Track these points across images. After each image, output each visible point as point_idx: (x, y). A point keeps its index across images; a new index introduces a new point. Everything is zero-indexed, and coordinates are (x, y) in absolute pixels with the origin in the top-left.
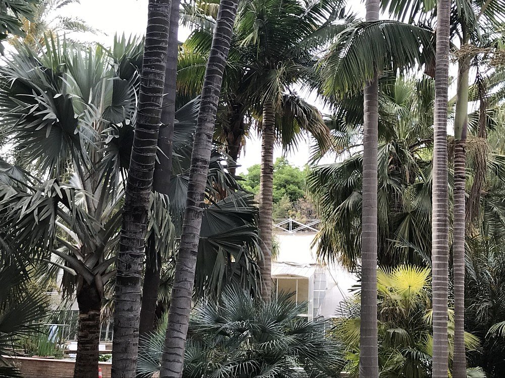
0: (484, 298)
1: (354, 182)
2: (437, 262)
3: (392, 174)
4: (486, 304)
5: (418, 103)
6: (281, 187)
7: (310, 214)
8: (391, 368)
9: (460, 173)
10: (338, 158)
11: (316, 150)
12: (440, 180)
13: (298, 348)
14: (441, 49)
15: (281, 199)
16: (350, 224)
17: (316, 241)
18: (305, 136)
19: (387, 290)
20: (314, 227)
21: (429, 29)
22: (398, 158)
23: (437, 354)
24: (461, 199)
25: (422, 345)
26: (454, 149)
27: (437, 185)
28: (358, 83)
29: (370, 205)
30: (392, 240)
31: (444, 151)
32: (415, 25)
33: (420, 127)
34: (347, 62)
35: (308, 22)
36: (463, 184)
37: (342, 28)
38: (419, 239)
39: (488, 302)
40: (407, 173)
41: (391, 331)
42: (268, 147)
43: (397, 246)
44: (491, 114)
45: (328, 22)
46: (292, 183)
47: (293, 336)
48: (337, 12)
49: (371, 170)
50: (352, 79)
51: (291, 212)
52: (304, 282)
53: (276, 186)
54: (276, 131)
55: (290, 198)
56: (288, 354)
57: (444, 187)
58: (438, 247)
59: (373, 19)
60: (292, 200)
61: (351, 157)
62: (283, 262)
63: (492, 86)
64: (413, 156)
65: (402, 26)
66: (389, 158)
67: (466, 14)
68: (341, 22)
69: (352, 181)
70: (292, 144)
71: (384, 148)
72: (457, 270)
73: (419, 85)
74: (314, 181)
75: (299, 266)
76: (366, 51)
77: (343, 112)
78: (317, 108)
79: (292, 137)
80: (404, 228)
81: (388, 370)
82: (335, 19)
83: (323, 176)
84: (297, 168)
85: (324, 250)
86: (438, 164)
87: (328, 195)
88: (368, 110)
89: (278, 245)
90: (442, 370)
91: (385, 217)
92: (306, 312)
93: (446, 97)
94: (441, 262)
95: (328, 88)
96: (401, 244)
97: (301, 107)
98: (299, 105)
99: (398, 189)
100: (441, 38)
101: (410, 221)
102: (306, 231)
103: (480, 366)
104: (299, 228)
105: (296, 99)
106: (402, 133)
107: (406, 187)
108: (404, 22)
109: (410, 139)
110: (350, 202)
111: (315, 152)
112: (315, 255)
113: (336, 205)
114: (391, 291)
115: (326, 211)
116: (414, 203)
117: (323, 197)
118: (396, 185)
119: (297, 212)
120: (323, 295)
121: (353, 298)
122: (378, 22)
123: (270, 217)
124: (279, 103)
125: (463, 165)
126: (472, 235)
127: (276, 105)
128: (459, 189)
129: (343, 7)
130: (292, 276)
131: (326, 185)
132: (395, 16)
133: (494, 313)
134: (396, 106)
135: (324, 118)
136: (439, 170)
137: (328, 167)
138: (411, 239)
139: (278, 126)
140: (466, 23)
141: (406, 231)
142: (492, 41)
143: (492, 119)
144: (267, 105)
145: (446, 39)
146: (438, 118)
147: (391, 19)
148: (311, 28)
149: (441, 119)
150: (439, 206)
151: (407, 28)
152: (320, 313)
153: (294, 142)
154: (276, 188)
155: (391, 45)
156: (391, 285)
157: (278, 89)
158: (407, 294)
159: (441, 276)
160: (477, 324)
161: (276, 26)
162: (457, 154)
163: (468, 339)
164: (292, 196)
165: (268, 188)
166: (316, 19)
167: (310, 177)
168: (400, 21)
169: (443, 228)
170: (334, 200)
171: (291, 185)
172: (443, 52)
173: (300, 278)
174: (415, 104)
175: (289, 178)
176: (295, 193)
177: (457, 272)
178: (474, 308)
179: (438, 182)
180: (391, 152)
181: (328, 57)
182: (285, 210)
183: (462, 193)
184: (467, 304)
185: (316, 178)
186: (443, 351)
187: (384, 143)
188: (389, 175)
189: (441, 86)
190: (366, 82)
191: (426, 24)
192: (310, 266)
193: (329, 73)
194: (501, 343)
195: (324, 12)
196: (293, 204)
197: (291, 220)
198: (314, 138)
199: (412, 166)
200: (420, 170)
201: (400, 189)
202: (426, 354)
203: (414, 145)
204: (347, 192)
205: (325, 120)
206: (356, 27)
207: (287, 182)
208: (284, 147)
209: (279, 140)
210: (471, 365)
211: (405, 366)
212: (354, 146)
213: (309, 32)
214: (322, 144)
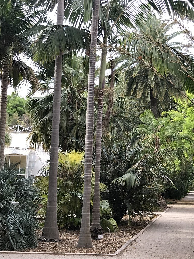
0: (110, 166)
1: (50, 107)
2: (87, 149)
3: (69, 104)
4: (111, 169)
5: (83, 68)
6: (14, 108)
7: (28, 122)
8: (64, 201)
9: (100, 105)
10: (42, 94)
11: (31, 90)
12: (91, 108)
13: (15, 193)
14: (93, 42)
15: (13, 114)
16: (47, 128)
17: (29, 137)
18: (25, 82)
19: (64, 162)
20: (30, 129)
21: (88, 32)
22: (72, 96)
23: (85, 194)
24: (101, 118)
25: (80, 189)
26: (98, 92)
27: (89, 110)
28: (52, 56)
29: (56, 120)
30: (68, 137)
31: (93, 94)
32: (82, 29)
33: (84, 81)
34: (46, 45)
35: (27, 23)
36: (102, 110)
37: (45, 27)
38: (81, 137)
39: (112, 168)
40: (77, 104)
41: (65, 183)
42: (4, 87)
43: (70, 140)
44: (117, 76)
45: (38, 23)
46: (20, 106)
47: (14, 187)
48: (43, 19)
49: (57, 102)
50: (48, 54)
51: (18, 121)
52: (24, 158)
53: (11, 107)
54: (10, 79)
55: (19, 114)
56: (11, 196)
57: (92, 112)
58: (88, 142)
59: (60, 24)
60: (19, 115)
61: (49, 94)
62: (13, 147)
63: (120, 62)
64: (79, 95)
65: (75, 29)
66: (68, 96)
67: (106, 26)
68: (45, 24)
69: (49, 106)
70: (18, 86)
71: (65, 91)
72: (97, 153)
73: (84, 60)
74: (30, 106)
75: (22, 149)
76: (56, 41)
77: (45, 71)
78: (32, 68)
79: (18, 82)
80: (74, 131)
81: (62, 202)
82: (42, 22)
83: (34, 104)
84: (22, 98)
85: (34, 142)
86: (90, 100)
87: (37, 113)
88: (57, 71)
89: (11, 139)
90: (87, 202)
91: (65, 125)
92: (24, 173)
93: (95, 67)
94: (89, 149)
95: (36, 58)
96: (72, 139)
97: (23, 67)
98: (22, 66)
99: (72, 111)
100: (93, 37)
101: (77, 128)
102: (27, 131)
103: (107, 200)
104: (23, 130)
105: (21, 62)
106: (74, 84)
107: (76, 111)
108: (76, 27)
109: (78, 87)
110: (47, 117)
111: (31, 91)
112: (29, 144)
113: (40, 119)
114: (66, 163)
115: (35, 121)
116: (80, 119)
117: (34, 114)
118: (71, 109)
119: (22, 121)
120: (34, 164)
121: (47, 166)
122: (62, 26)
123: (4, 124)
124: (11, 64)
125: (102, 101)
126: (106, 135)
127: (10, 65)
128: (100, 113)
129: (46, 16)
130: (18, 155)
131: (35, 108)
132: (72, 24)
133: (115, 173)
134: (72, 69)
135: (35, 73)
136: (90, 103)
137: (37, 99)
138: (77, 137)
139: (11, 76)
140: (106, 30)
141: (75, 133)
142: (118, 40)
143: (118, 78)
144: (5, 65)
145: (95, 37)
146: (90, 77)
147: (70, 25)
148: (29, 26)
149: (92, 78)
150: (89, 121)
151: (77, 30)
152: (31, 173)
153: (19, 85)
154: (11, 108)
155: (69, 38)
156: (66, 160)
157: (10, 57)
158: (74, 164)
159: (89, 156)
160: (107, 179)
161: (10, 23)
162: (100, 95)
163: (102, 186)
164: (20, 113)
165: (4, 109)
166: (32, 22)
167: (27, 104)
168: (74, 26)
169: (91, 132)
170: (39, 116)
171: (19, 107)
172: (94, 44)
173: (22, 156)
174: (81, 69)
175: (18, 103)
176: (21, 111)
177: (97, 154)
178: (106, 171)
179: (89, 109)
180: (68, 92)
181: (36, 42)
182: (16, 120)
183: (101, 115)
184: (102, 169)
185: (30, 104)
186: (88, 193)
187: (65, 88)
188: (67, 104)
189: (92, 61)
190: (55, 56)
191: (87, 29)
192: (27, 149)
193: (37, 50)
194: (118, 188)
195: (36, 18)
196: (20, 117)
197: (18, 125)
198: (30, 84)
199: (79, 100)
200: (83, 102)
201: (73, 112)
202: (82, 194)
203: (80, 90)
204: (46, 112)
205: (36, 75)
206: (51, 28)
207: (17, 105)
208: (14, 87)
209: (11, 83)
210: (103, 199)
211: (71, 200)
212: (50, 89)
213: (28, 28)
214: (34, 87)
